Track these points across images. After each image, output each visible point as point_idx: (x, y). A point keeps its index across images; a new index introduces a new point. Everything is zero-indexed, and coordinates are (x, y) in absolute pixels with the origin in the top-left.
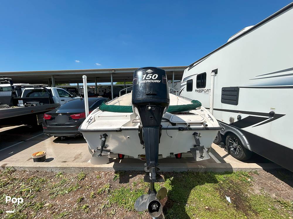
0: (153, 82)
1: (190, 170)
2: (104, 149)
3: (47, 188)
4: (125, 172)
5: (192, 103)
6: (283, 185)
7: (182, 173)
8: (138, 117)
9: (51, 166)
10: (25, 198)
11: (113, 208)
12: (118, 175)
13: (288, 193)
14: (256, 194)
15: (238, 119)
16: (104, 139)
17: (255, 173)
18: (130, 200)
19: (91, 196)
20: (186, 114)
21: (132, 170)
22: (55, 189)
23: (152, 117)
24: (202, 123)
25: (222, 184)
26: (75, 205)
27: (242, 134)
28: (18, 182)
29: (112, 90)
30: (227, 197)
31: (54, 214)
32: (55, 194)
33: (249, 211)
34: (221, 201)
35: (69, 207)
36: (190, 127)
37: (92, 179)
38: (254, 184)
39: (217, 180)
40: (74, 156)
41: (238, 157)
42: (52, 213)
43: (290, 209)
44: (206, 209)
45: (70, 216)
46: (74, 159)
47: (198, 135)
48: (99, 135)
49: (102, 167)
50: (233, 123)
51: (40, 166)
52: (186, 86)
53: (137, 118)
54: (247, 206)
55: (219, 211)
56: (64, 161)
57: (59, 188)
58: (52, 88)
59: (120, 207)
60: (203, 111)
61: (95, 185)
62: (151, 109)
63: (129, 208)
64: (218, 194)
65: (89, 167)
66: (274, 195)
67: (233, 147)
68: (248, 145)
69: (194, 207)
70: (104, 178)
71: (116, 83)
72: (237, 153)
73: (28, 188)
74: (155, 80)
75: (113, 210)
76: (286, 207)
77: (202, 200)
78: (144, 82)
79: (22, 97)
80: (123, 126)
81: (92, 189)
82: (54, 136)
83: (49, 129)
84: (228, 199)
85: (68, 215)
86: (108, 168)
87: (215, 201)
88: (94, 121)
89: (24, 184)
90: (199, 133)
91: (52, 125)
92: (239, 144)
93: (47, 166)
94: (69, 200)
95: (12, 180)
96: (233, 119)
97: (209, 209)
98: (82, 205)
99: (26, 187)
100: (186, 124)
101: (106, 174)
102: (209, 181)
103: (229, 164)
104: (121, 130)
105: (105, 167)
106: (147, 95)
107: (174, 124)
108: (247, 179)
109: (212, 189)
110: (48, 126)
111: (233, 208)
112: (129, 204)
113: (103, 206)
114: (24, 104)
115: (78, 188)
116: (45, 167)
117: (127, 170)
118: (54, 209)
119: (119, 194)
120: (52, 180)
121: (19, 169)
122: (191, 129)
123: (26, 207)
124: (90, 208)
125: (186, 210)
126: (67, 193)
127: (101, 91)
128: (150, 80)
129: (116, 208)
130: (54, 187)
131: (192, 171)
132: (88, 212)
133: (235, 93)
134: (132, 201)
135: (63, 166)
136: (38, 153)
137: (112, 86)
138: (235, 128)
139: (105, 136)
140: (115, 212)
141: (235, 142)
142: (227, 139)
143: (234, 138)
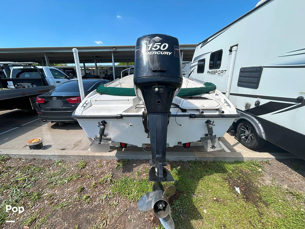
0: (161, 53)
1: (197, 159)
2: (104, 137)
3: (45, 177)
4: (129, 160)
5: (205, 86)
6: (296, 176)
7: (189, 162)
8: (142, 101)
9: (49, 154)
10: (22, 187)
11: (116, 199)
12: (121, 164)
13: (301, 184)
14: (267, 184)
15: (255, 105)
16: (102, 127)
17: (266, 163)
18: (134, 190)
19: (92, 186)
20: (197, 98)
21: (136, 158)
22: (53, 178)
23: (160, 101)
24: (217, 110)
25: (231, 174)
26: (75, 195)
27: (257, 122)
28: (14, 171)
29: (114, 71)
30: (236, 188)
31: (53, 204)
32: (54, 183)
33: (260, 202)
34: (230, 192)
35: (68, 197)
36: (204, 114)
37: (93, 168)
38: (265, 175)
39: (226, 170)
40: (74, 143)
41: (249, 145)
42: (51, 204)
43: (302, 201)
44: (214, 200)
45: (70, 207)
46: (74, 146)
47: (211, 123)
48: (96, 122)
49: (104, 155)
50: (249, 109)
51: (37, 154)
52: (197, 67)
53: (141, 103)
54: (257, 197)
55: (228, 203)
56: (63, 148)
57: (58, 177)
58: (44, 68)
59: (123, 197)
60: (218, 95)
61: (96, 174)
62: (158, 91)
63: (132, 199)
64: (227, 184)
65: (89, 155)
66: (286, 186)
67: (245, 135)
68: (263, 134)
69: (202, 198)
70: (106, 167)
71: (118, 63)
72: (248, 142)
73: (24, 177)
74: (164, 52)
75: (116, 200)
76: (298, 199)
77: (210, 190)
78: (150, 54)
79: (11, 78)
80: (124, 112)
81: (94, 178)
82: (51, 121)
83: (44, 114)
84: (238, 189)
85: (68, 205)
86: (110, 156)
87: (224, 191)
88: (91, 106)
89: (21, 172)
90: (212, 121)
91: (47, 110)
92: (252, 132)
93: (44, 154)
94: (68, 190)
95: (7, 169)
96: (250, 106)
97: (217, 200)
98: (83, 195)
99: (22, 175)
100: (198, 110)
101: (108, 163)
102: (218, 171)
103: (240, 154)
104: (121, 117)
105: (107, 155)
106: (154, 71)
107: (184, 110)
108: (258, 169)
109: (220, 179)
110: (43, 111)
111: (243, 200)
112: (132, 195)
113: (105, 197)
114: (14, 86)
115: (79, 177)
116: (42, 155)
117: (130, 159)
118: (53, 199)
119: (122, 184)
120: (51, 168)
121: (14, 156)
122: (204, 117)
123: (23, 197)
124: (91, 199)
125: (194, 201)
126: (67, 183)
127: (102, 73)
128: (157, 51)
129: (119, 199)
130: (53, 176)
131: (200, 160)
132: (89, 203)
133: (257, 74)
134: (136, 192)
135: (61, 154)
136: (34, 140)
137: (113, 67)
138: (251, 115)
139: (104, 123)
140: (118, 202)
141: (248, 130)
142: (239, 126)
143: (248, 126)
